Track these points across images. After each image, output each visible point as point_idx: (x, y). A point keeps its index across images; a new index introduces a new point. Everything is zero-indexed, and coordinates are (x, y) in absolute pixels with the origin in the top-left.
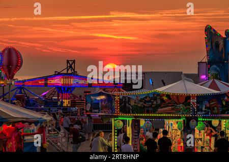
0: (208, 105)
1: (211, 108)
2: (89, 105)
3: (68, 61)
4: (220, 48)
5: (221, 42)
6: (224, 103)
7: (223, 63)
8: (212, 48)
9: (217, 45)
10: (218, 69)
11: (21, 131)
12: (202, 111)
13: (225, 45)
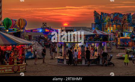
0: (89, 38)
1: (90, 40)
2: (49, 38)
3: (43, 23)
4: (99, 19)
5: (99, 17)
6: (95, 38)
7: (100, 24)
8: (96, 18)
9: (98, 18)
10: (98, 26)
11: (23, 47)
12: (87, 40)
13: (101, 17)
